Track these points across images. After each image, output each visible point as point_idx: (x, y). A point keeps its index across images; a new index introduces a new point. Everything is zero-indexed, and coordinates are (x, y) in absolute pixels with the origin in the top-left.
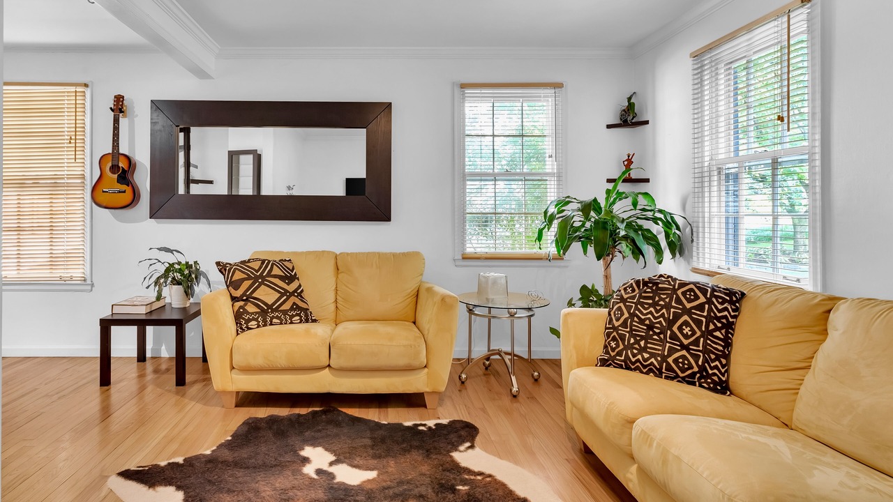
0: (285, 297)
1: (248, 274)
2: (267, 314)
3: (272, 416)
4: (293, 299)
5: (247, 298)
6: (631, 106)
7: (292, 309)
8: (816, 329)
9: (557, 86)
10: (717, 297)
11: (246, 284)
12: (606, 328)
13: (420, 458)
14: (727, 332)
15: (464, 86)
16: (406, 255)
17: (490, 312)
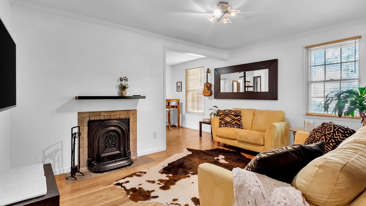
0: (234, 120)
1: (224, 113)
2: (227, 124)
5: (222, 119)
7: (235, 124)
9: (358, 38)
11: (223, 116)
15: (307, 48)
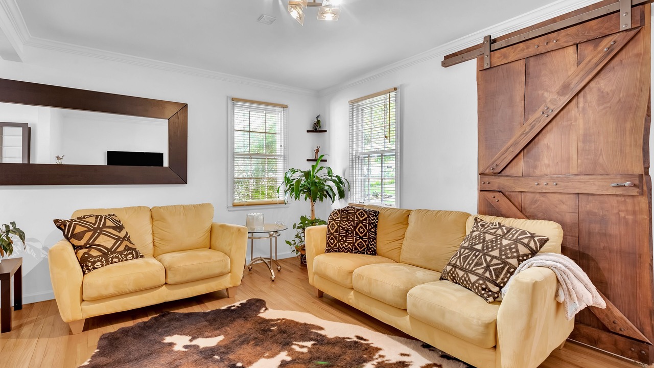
0: (120, 242)
1: (87, 228)
2: (107, 256)
3: (122, 328)
4: (125, 243)
5: (89, 246)
6: (318, 122)
7: (125, 250)
8: (405, 223)
9: (285, 107)
10: (371, 214)
11: (88, 235)
12: (327, 234)
13: (243, 322)
14: (375, 229)
15: (233, 99)
16: (202, 205)
17: (252, 235)
